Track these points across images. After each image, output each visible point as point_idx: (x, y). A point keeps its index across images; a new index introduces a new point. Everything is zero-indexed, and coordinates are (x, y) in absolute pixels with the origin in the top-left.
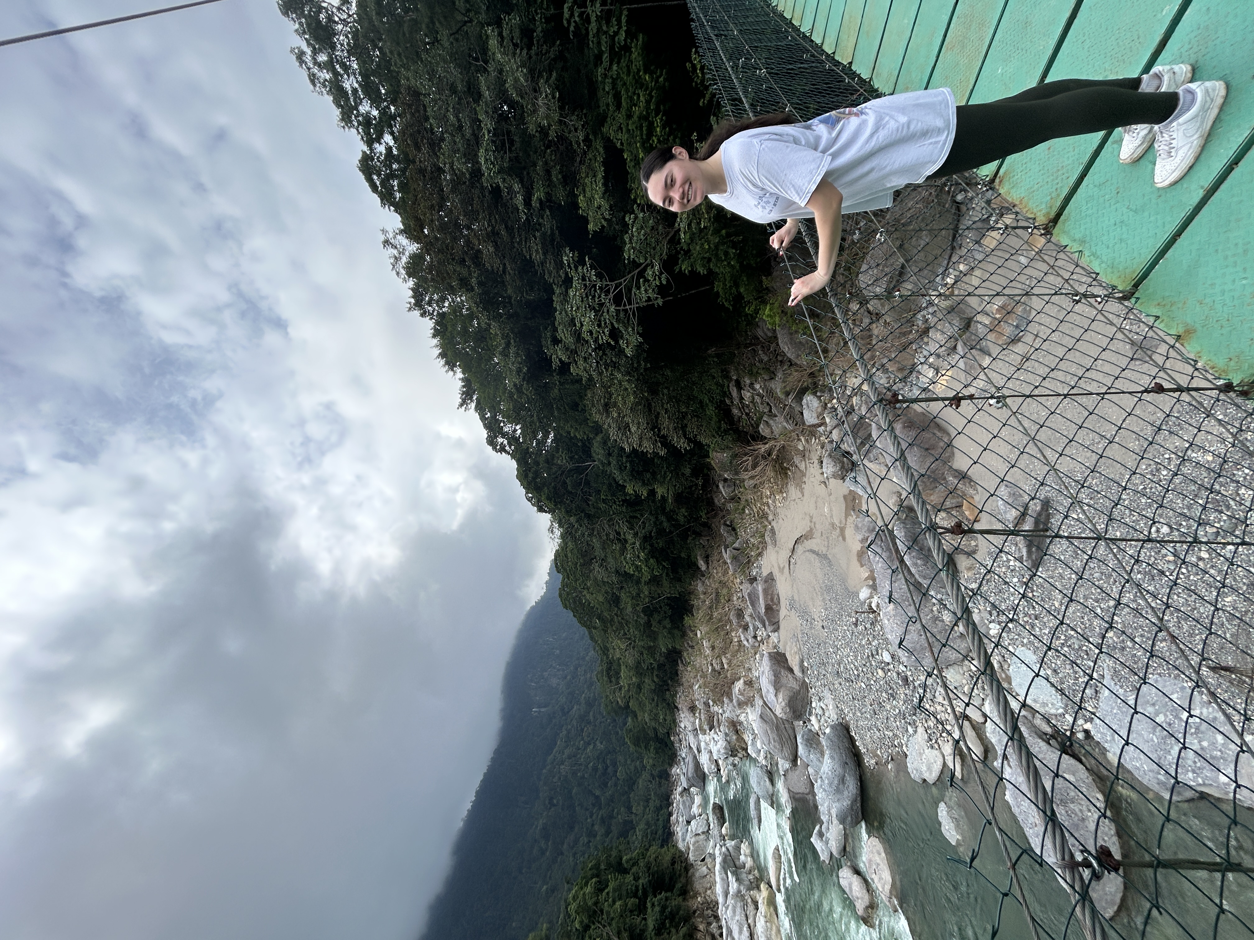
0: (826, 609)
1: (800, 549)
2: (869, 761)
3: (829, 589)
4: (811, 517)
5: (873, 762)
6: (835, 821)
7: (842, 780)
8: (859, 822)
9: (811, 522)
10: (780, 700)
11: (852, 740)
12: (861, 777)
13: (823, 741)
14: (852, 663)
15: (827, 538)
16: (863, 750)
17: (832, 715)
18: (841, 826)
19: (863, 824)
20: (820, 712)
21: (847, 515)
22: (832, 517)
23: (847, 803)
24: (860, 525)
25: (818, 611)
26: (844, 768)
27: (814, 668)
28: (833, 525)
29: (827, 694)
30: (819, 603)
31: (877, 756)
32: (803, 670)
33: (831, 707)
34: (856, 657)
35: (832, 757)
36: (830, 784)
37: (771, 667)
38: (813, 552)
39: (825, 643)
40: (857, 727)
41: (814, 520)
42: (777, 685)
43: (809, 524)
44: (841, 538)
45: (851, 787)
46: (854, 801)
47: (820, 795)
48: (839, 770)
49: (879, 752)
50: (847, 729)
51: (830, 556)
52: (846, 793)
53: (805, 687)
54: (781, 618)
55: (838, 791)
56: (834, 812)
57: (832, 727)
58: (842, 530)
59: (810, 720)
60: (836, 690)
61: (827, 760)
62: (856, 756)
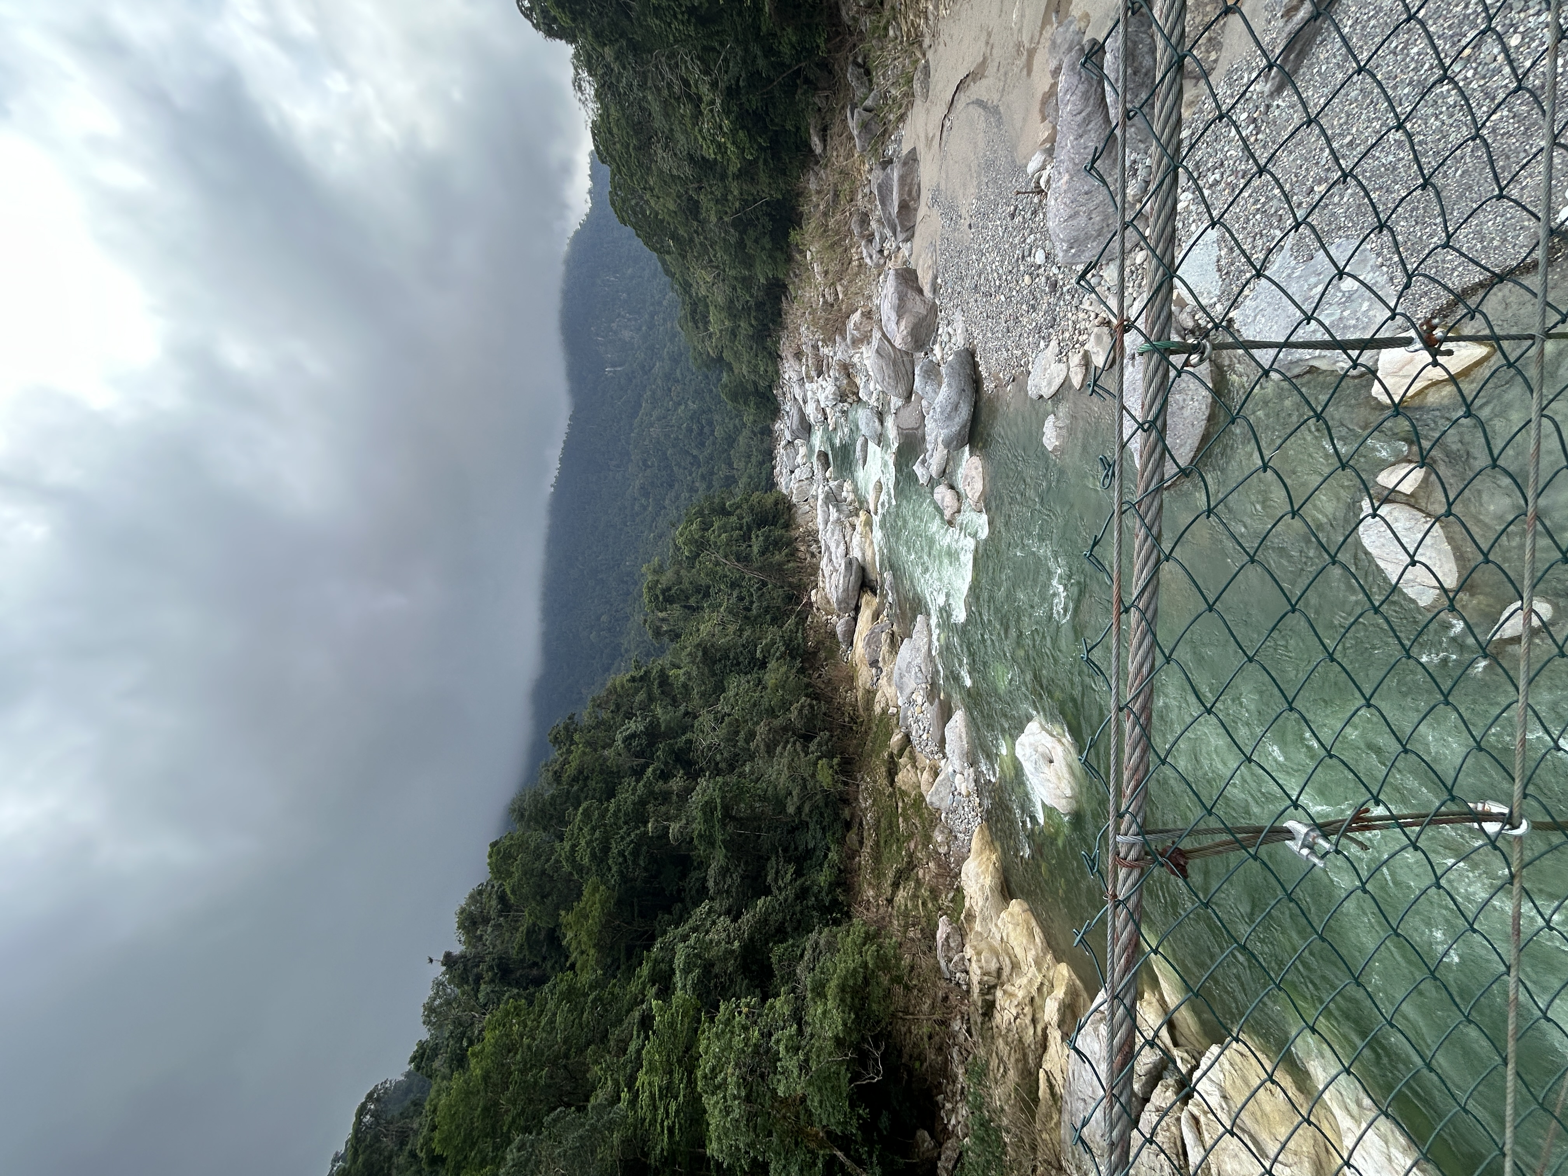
0: (979, 199)
1: (963, 99)
2: (988, 386)
3: (989, 165)
4: (989, 35)
5: (992, 386)
6: (941, 447)
7: (956, 407)
8: (963, 446)
9: (987, 43)
10: (902, 328)
11: (975, 365)
12: (976, 403)
13: (943, 369)
14: (997, 271)
15: (1006, 74)
16: (984, 374)
17: (959, 341)
18: (946, 452)
19: (967, 448)
20: (945, 338)
21: (1046, 22)
22: (1020, 30)
23: (955, 428)
24: (1059, 41)
25: (968, 204)
26: (960, 395)
27: (949, 285)
28: (1019, 45)
29: (958, 316)
30: (972, 190)
31: (999, 379)
32: (935, 289)
33: (959, 331)
34: (1002, 261)
35: (949, 385)
36: (942, 413)
37: (897, 287)
38: (979, 103)
39: (968, 249)
40: (984, 350)
41: (991, 41)
42: (901, 310)
43: (983, 45)
44: (1025, 72)
45: (964, 413)
46: (964, 426)
47: (930, 425)
48: (955, 398)
49: (1001, 375)
50: (972, 354)
51: (1002, 109)
52: (957, 420)
53: (934, 310)
54: (919, 218)
55: (949, 418)
56: (940, 440)
57: (957, 354)
58: (1031, 53)
59: (932, 350)
60: (969, 309)
61: (944, 388)
62: (976, 382)
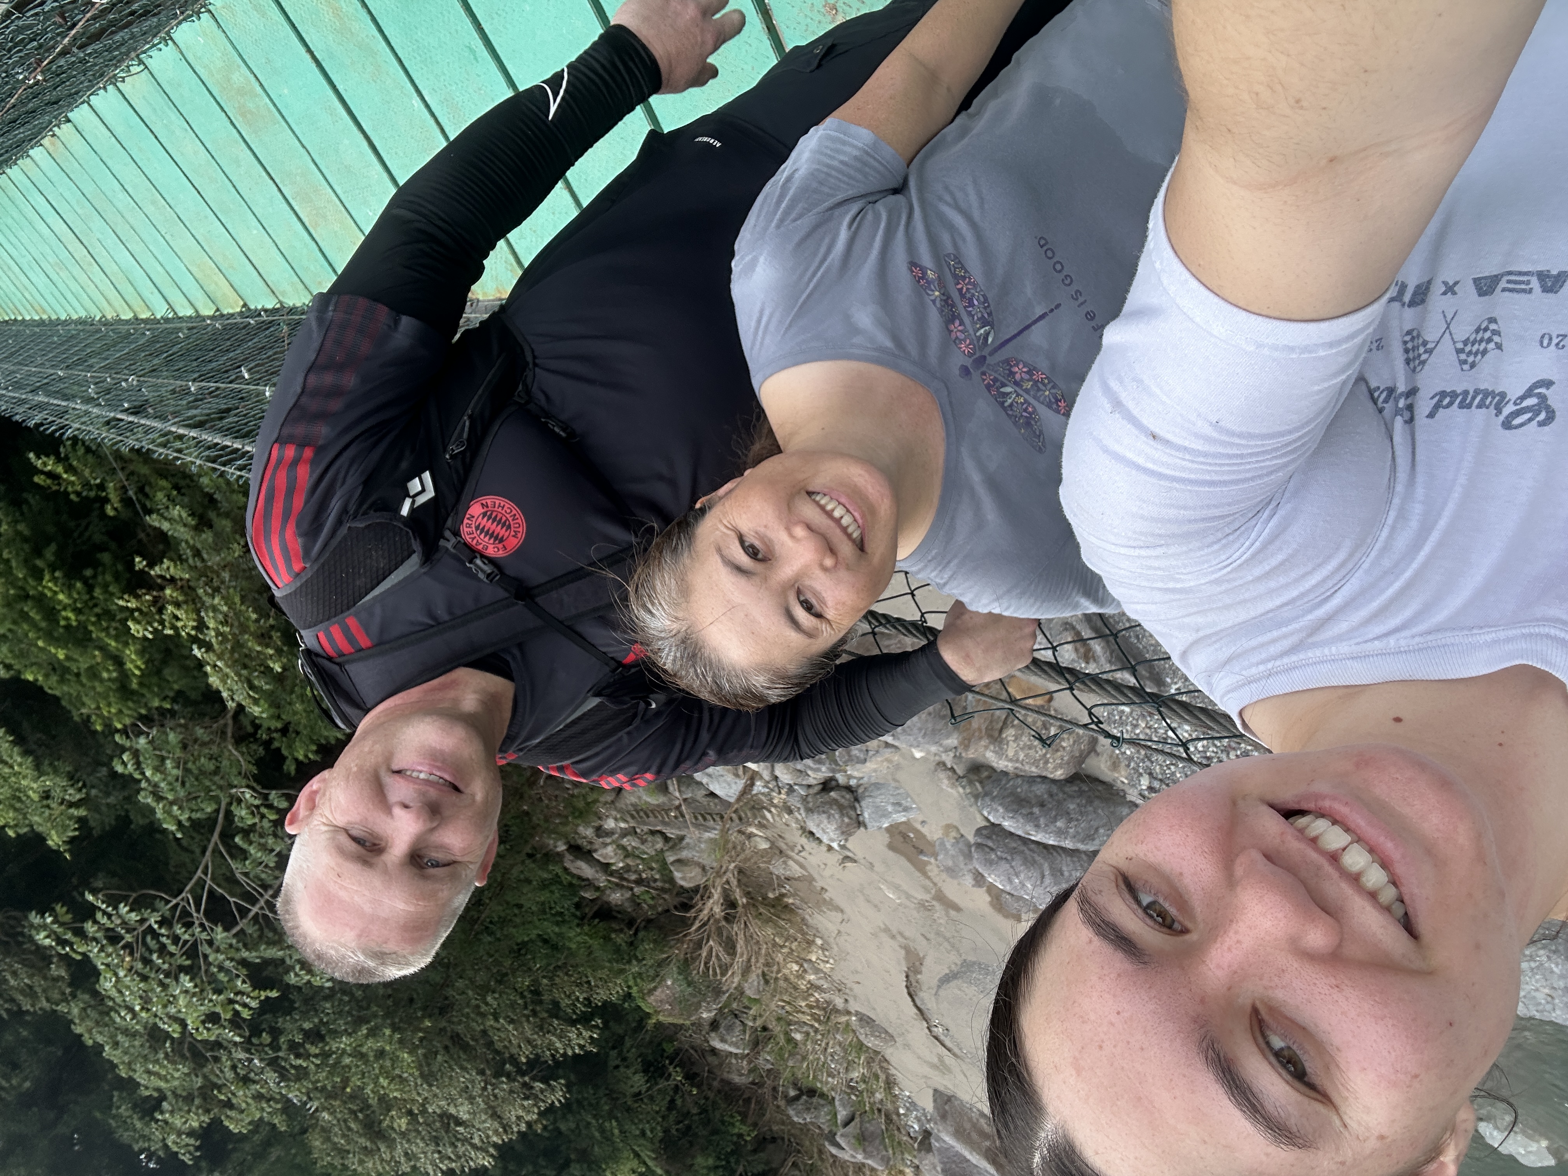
24: (950, 863)
28: (923, 906)
43: (892, 942)
